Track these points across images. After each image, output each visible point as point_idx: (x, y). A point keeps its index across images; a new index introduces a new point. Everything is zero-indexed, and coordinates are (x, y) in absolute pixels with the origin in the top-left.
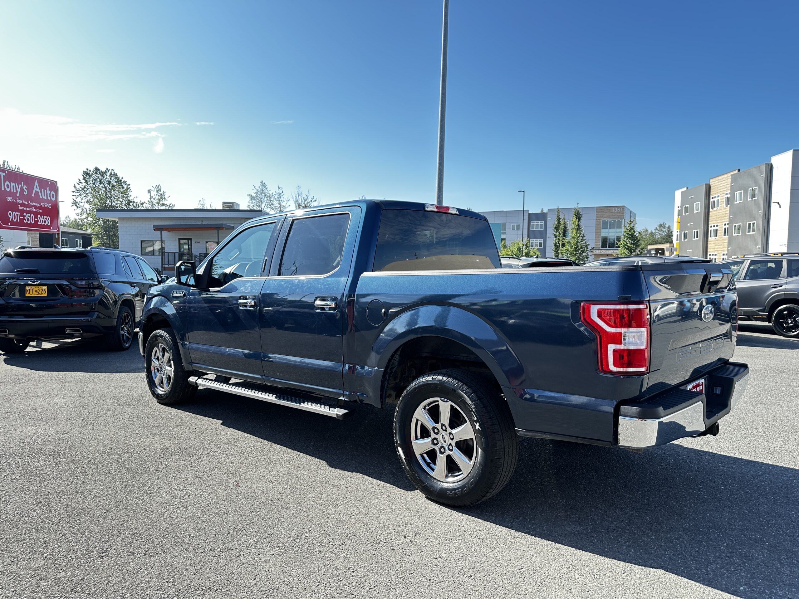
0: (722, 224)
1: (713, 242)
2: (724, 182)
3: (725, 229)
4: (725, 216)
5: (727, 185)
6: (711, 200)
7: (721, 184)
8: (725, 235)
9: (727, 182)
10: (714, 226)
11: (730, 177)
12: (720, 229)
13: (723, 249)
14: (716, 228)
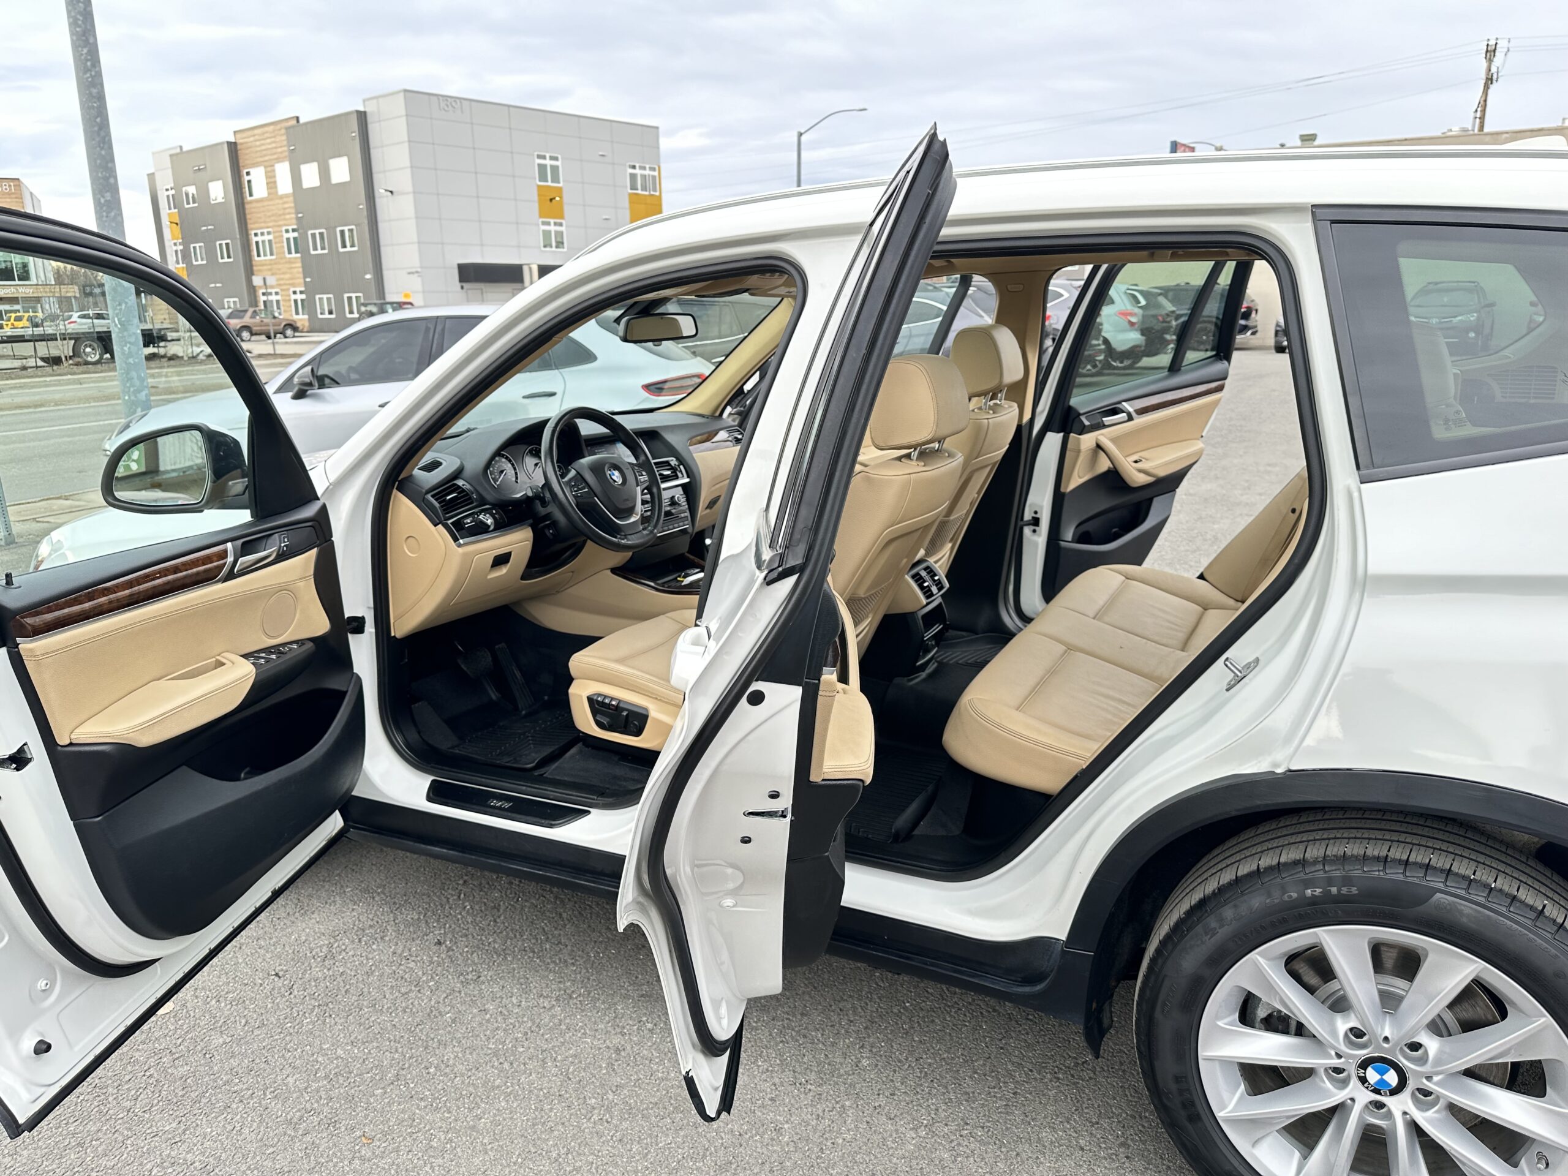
0: (279, 229)
1: (265, 267)
2: (268, 141)
3: (288, 240)
4: (284, 214)
5: (276, 148)
6: (247, 178)
7: (263, 145)
8: (290, 252)
9: (274, 142)
10: (262, 234)
11: (283, 131)
12: (277, 240)
13: (291, 282)
14: (266, 238)
